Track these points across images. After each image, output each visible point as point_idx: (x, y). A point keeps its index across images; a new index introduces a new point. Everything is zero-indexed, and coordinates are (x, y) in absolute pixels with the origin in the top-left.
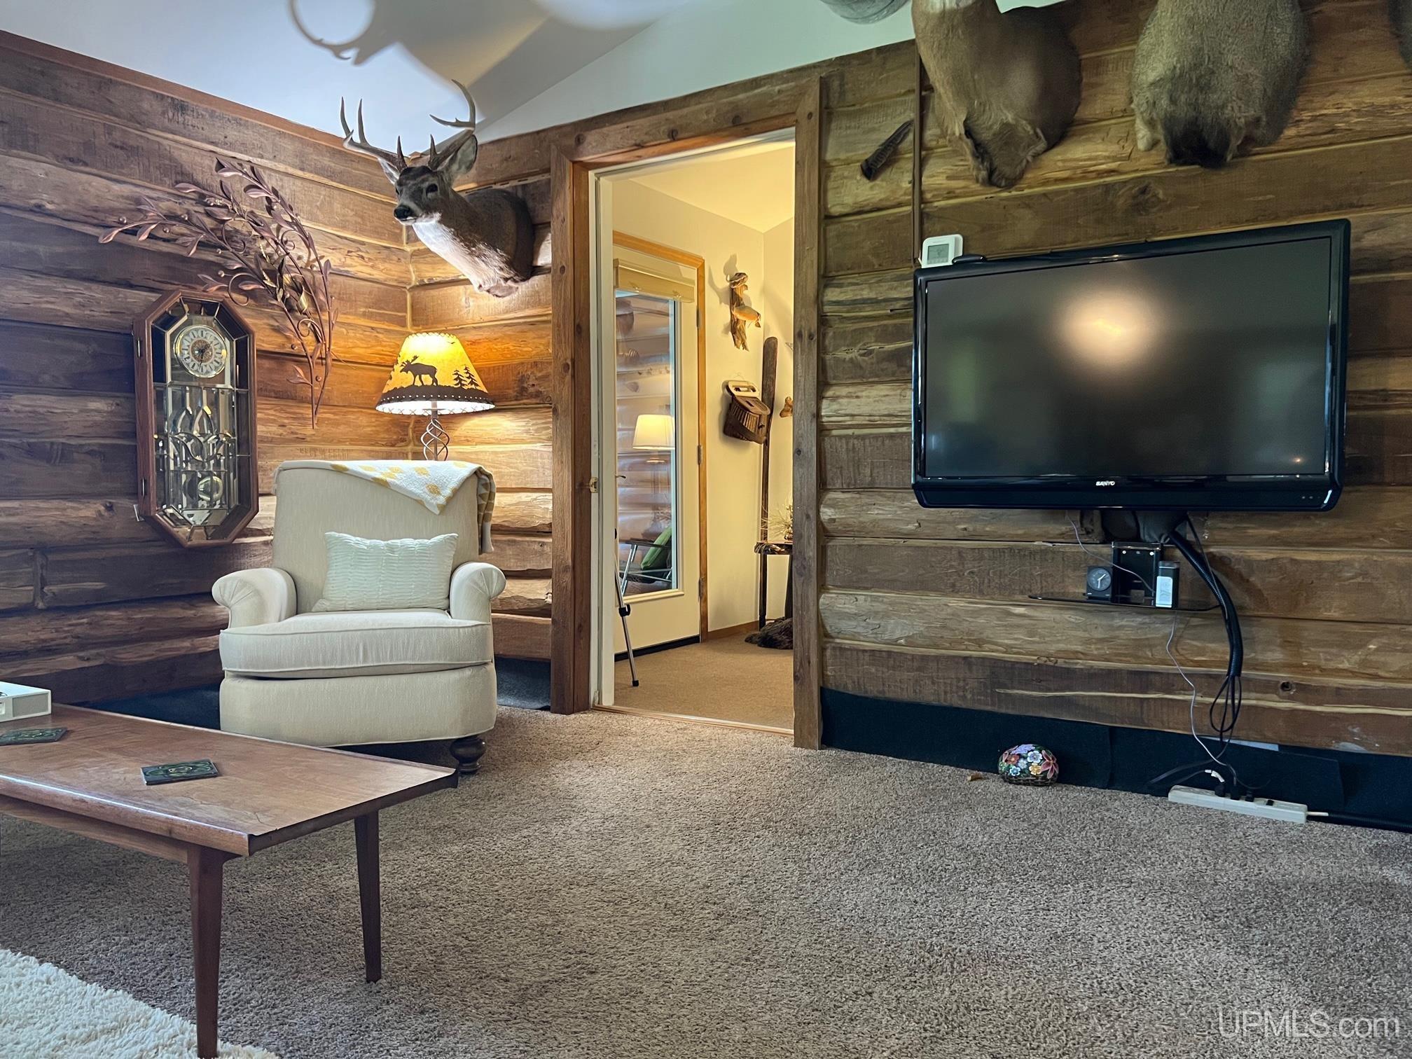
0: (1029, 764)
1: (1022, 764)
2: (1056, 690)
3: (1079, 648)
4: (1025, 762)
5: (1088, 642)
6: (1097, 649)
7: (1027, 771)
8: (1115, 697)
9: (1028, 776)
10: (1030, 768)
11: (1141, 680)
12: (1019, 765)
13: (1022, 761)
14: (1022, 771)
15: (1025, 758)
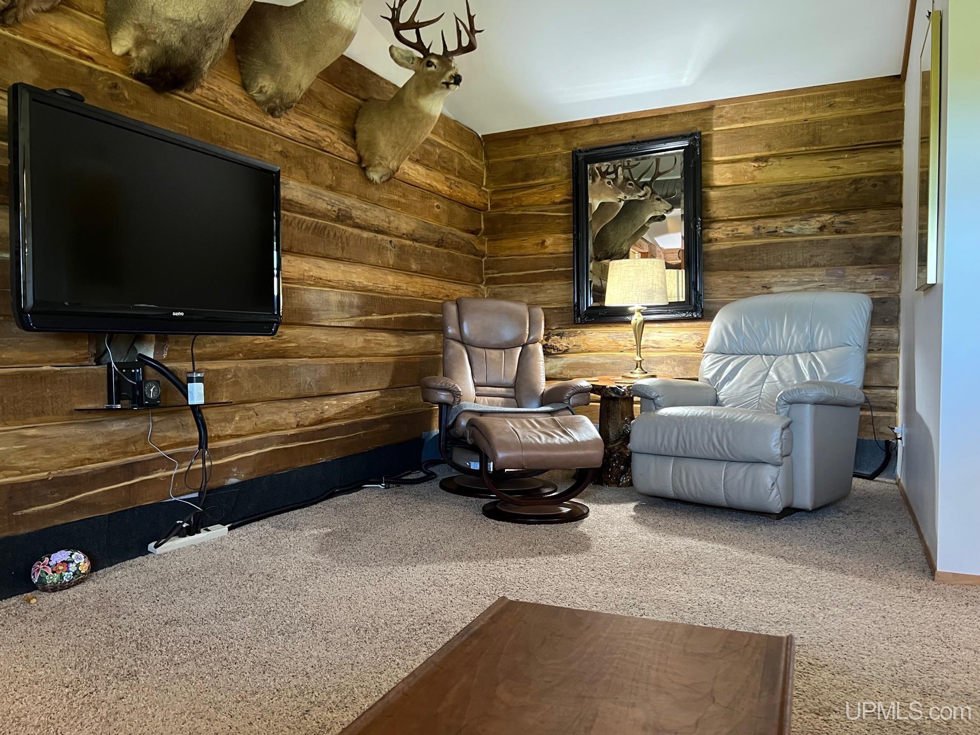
0: (78, 565)
1: (73, 568)
2: (68, 498)
3: (88, 455)
4: (74, 565)
5: (92, 449)
6: (100, 453)
7: (78, 573)
8: (112, 489)
9: (79, 576)
10: (80, 569)
11: (130, 470)
12: (70, 569)
13: (71, 565)
14: (74, 574)
15: (73, 562)
